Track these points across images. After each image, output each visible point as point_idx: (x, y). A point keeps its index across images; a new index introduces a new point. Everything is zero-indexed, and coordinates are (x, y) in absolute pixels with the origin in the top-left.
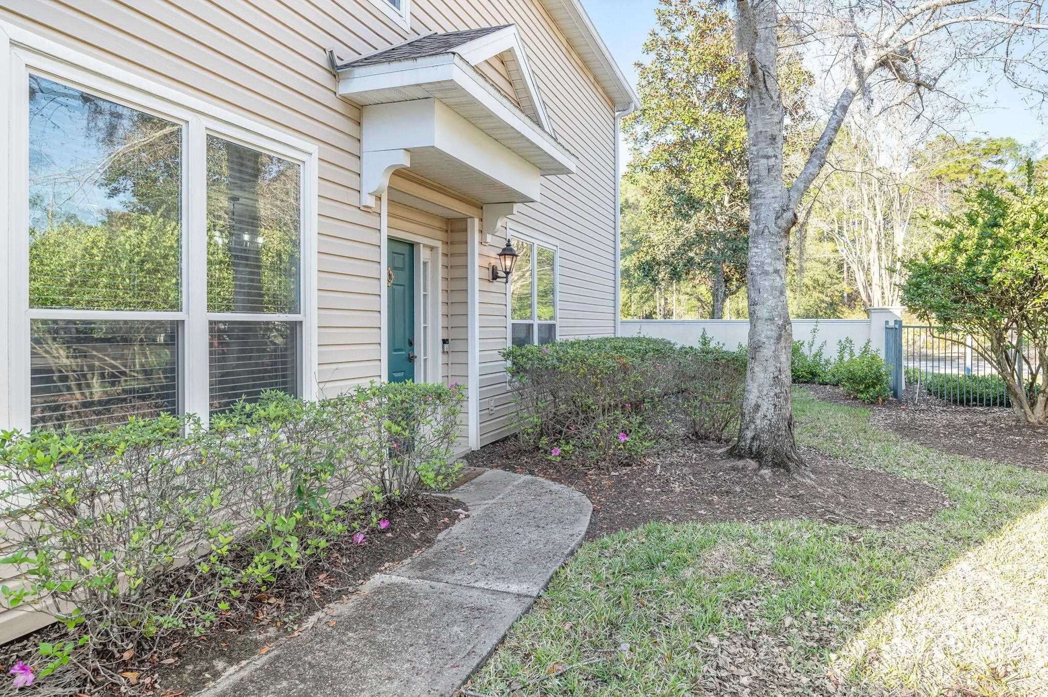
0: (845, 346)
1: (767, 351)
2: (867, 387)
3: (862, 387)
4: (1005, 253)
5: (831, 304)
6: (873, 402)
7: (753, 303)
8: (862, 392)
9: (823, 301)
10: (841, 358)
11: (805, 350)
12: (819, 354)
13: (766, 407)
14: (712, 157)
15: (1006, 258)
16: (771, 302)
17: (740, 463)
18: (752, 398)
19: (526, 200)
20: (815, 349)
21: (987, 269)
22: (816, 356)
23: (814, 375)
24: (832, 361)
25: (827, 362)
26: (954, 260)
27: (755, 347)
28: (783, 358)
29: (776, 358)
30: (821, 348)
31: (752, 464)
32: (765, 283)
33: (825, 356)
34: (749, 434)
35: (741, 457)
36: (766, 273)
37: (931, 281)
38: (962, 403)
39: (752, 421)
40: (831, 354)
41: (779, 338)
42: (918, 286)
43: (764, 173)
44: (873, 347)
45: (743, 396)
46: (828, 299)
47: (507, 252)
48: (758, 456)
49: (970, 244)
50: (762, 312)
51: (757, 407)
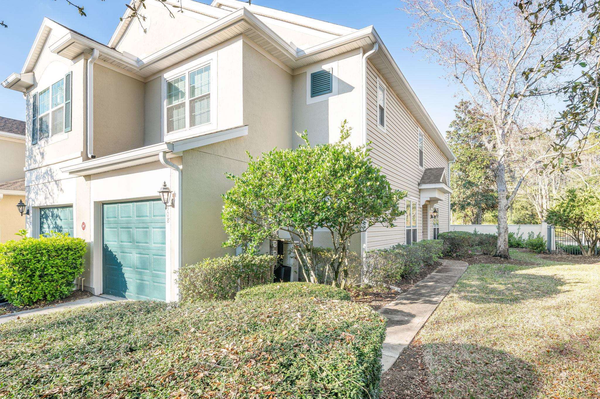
0: (531, 235)
1: (502, 235)
2: (537, 248)
3: (535, 248)
4: (574, 208)
5: (532, 215)
6: (540, 252)
7: (499, 225)
8: (535, 249)
9: (527, 214)
10: (529, 239)
11: (515, 236)
12: (521, 237)
13: (502, 246)
14: (478, 167)
15: (574, 210)
16: (503, 224)
17: (496, 258)
18: (499, 244)
19: (441, 200)
20: (519, 236)
21: (568, 213)
22: (519, 238)
23: (519, 245)
24: (526, 239)
25: (524, 240)
26: (560, 210)
27: (500, 234)
28: (506, 236)
29: (505, 236)
30: (522, 235)
31: (499, 258)
32: (502, 220)
33: (523, 238)
34: (498, 252)
35: (496, 257)
36: (502, 218)
37: (553, 215)
38: (574, 254)
39: (499, 249)
40: (525, 237)
41: (505, 232)
42: (550, 217)
43: (502, 198)
44: (542, 235)
45: (496, 244)
46: (530, 213)
47: (435, 211)
48: (501, 256)
49: (565, 205)
50: (501, 226)
51: (500, 246)
